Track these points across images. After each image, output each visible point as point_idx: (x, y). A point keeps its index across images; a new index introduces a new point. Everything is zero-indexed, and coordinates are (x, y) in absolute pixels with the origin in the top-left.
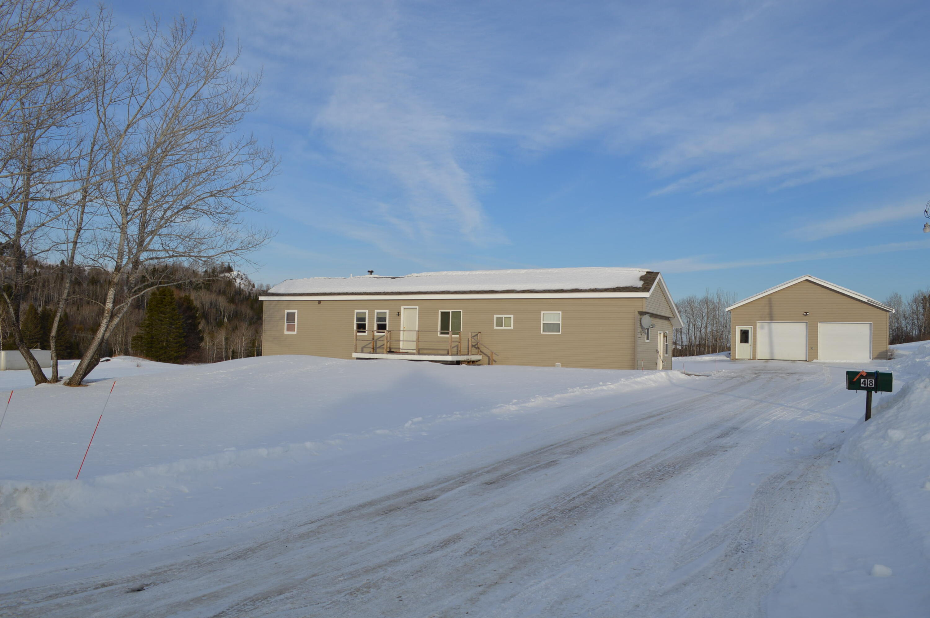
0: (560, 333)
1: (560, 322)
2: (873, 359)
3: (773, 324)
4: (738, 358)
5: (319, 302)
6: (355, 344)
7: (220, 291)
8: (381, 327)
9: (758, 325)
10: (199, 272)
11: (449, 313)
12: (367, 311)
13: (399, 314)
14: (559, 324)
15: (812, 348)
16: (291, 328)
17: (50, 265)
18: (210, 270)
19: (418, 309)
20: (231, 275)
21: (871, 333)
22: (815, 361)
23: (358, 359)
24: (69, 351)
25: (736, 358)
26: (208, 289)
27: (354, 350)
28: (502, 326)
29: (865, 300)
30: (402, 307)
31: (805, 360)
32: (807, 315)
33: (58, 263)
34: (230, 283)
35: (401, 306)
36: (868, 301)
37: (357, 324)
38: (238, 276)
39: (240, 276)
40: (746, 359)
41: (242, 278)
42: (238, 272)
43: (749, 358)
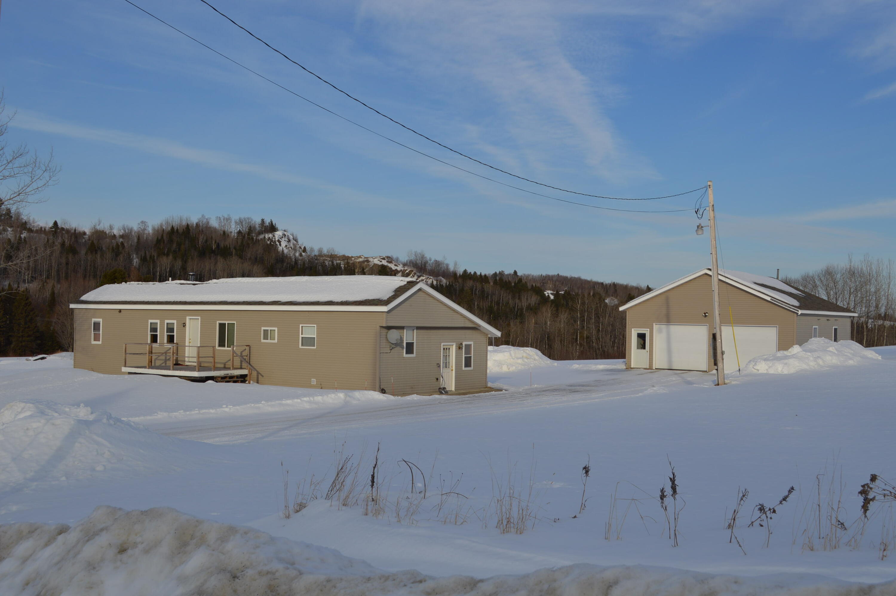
0: (315, 348)
1: (315, 336)
3: (671, 326)
4: (634, 367)
5: (120, 311)
6: (124, 358)
7: (256, 259)
8: (171, 339)
9: (655, 327)
10: (231, 232)
11: (225, 324)
12: (158, 321)
13: (184, 325)
14: (315, 338)
16: (97, 338)
17: (41, 228)
18: (245, 229)
19: (200, 320)
20: (274, 236)
21: (776, 339)
23: (130, 373)
24: (39, 342)
25: (632, 367)
26: (241, 257)
27: (124, 363)
28: (268, 339)
29: (769, 299)
30: (188, 318)
31: (705, 370)
32: (706, 316)
33: (51, 224)
34: (271, 247)
35: (186, 317)
37: (151, 335)
38: (284, 237)
39: (286, 237)
40: (642, 368)
41: (288, 239)
42: (284, 232)
43: (645, 367)
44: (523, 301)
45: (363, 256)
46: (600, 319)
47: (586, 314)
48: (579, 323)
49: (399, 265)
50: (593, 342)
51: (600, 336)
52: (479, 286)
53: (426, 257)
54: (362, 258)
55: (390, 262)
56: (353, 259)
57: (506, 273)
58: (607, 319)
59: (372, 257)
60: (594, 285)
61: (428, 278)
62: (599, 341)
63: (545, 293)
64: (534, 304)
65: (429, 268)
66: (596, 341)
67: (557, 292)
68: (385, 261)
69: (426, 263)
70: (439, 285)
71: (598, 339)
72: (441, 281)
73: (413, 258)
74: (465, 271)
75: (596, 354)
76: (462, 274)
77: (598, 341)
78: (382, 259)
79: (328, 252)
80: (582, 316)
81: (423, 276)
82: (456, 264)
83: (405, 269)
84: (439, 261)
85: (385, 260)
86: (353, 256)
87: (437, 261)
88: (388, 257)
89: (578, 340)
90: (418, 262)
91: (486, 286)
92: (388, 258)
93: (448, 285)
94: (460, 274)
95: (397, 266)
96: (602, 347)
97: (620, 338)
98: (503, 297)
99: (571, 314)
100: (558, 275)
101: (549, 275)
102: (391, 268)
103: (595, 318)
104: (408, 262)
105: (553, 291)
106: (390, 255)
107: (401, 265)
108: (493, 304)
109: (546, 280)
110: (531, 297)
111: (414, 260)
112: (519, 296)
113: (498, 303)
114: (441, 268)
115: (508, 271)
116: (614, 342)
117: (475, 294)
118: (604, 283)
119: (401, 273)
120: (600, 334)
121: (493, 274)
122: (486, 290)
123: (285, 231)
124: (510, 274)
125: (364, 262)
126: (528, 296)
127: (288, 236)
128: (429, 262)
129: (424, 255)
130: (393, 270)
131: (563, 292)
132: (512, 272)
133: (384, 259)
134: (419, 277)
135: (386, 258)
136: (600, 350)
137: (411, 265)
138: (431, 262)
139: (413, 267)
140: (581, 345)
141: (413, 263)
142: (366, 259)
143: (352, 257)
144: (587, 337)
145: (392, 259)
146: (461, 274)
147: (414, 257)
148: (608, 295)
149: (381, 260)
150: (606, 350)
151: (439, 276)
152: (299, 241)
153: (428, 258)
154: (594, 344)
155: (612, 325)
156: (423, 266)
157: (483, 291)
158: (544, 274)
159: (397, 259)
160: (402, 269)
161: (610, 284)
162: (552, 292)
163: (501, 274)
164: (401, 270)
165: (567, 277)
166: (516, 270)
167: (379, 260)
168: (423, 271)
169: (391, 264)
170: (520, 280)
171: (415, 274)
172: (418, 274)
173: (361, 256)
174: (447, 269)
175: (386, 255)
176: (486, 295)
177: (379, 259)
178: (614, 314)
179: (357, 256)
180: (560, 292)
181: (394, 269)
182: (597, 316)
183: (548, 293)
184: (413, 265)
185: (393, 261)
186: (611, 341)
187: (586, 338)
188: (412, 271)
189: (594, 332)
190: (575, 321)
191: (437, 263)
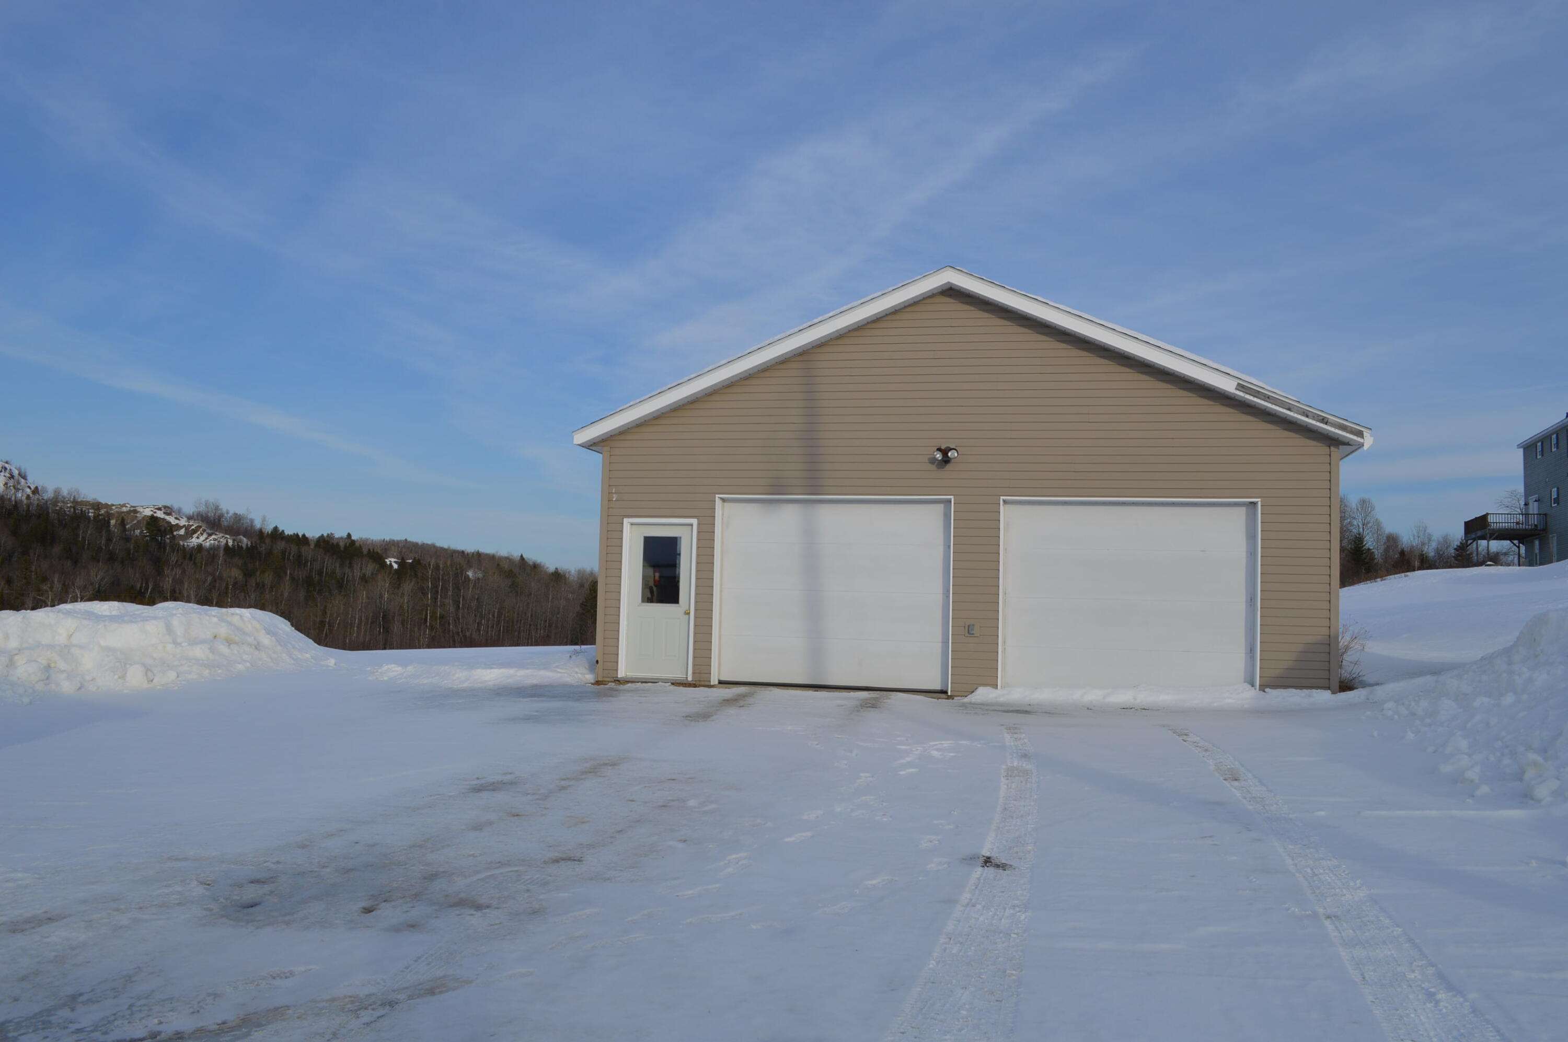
2: (1263, 688)
4: (631, 674)
15: (969, 630)
21: (1252, 554)
22: (983, 694)
25: (621, 674)
29: (1228, 385)
31: (938, 687)
32: (946, 460)
36: (1240, 387)
38: (3, 470)
39: (8, 471)
40: (665, 681)
41: (11, 475)
42: (3, 464)
43: (679, 675)
44: (355, 571)
45: (128, 504)
46: (460, 591)
47: (441, 584)
48: (429, 596)
49: (182, 518)
50: (449, 623)
51: (461, 615)
52: (294, 549)
53: (221, 509)
54: (127, 507)
55: (169, 514)
56: (114, 507)
57: (337, 535)
58: (470, 592)
59: (142, 506)
60: (452, 554)
61: (223, 537)
62: (459, 622)
63: (386, 560)
64: (370, 575)
65: (225, 523)
66: (454, 621)
67: (403, 560)
68: (162, 512)
69: (221, 516)
70: (236, 546)
71: (457, 619)
72: (241, 541)
73: (202, 509)
74: (276, 529)
75: (454, 641)
76: (272, 532)
77: (457, 622)
78: (156, 509)
79: (69, 494)
80: (435, 587)
81: (216, 534)
82: (264, 520)
83: (190, 524)
84: (240, 515)
85: (161, 510)
86: (115, 504)
87: (237, 514)
88: (165, 507)
89: (428, 620)
90: (209, 514)
91: (304, 549)
92: (167, 509)
93: (249, 546)
94: (268, 532)
95: (179, 520)
96: (462, 631)
97: (489, 618)
98: (327, 564)
99: (418, 583)
100: (406, 540)
101: (394, 541)
102: (170, 523)
103: (453, 589)
104: (195, 514)
105: (398, 559)
106: (168, 504)
107: (185, 519)
108: (314, 574)
109: (388, 547)
110: (367, 565)
111: (204, 512)
112: (350, 563)
113: (320, 573)
114: (243, 524)
115: (339, 533)
116: (479, 624)
117: (289, 559)
118: (466, 552)
119: (184, 529)
120: (461, 611)
121: (319, 537)
122: (303, 554)
123: (7, 463)
124: (342, 538)
125: (130, 512)
126: (362, 564)
127: (10, 470)
128: (226, 515)
129: (218, 507)
130: (173, 525)
131: (410, 561)
132: (345, 535)
133: (159, 509)
134: (210, 535)
135: (163, 509)
136: (459, 635)
137: (199, 518)
138: (229, 515)
139: (203, 521)
140: (432, 628)
141: (202, 516)
142: (132, 509)
143: (113, 505)
144: (442, 617)
145: (171, 509)
146: (270, 533)
147: (204, 507)
148: (470, 566)
149: (155, 511)
150: (468, 634)
151: (239, 535)
152: (29, 478)
153: (224, 510)
154: (451, 626)
155: (478, 599)
156: (216, 521)
157: (299, 556)
158: (387, 539)
159: (179, 511)
160: (187, 524)
161: (473, 553)
162: (396, 560)
163: (330, 536)
164: (185, 525)
165: (417, 544)
166: (351, 533)
167: (152, 511)
168: (216, 527)
169: (170, 517)
170: (353, 542)
171: (204, 531)
172: (210, 532)
173: (125, 504)
174: (252, 526)
175: (164, 505)
176: (303, 562)
177: (152, 509)
178: (480, 584)
179: (120, 504)
180: (408, 561)
181: (173, 523)
182: (457, 588)
183: (390, 561)
184: (202, 518)
185: (174, 512)
186: (475, 621)
187: (440, 618)
188: (200, 527)
189: (452, 609)
190: (425, 594)
191: (238, 518)
